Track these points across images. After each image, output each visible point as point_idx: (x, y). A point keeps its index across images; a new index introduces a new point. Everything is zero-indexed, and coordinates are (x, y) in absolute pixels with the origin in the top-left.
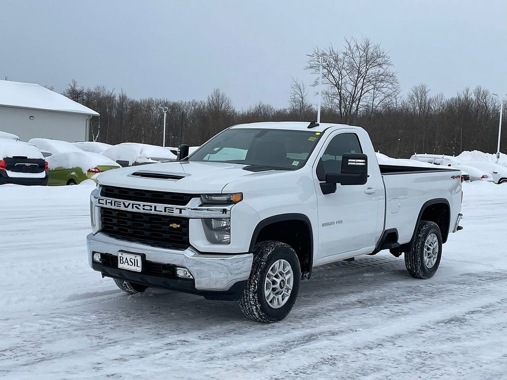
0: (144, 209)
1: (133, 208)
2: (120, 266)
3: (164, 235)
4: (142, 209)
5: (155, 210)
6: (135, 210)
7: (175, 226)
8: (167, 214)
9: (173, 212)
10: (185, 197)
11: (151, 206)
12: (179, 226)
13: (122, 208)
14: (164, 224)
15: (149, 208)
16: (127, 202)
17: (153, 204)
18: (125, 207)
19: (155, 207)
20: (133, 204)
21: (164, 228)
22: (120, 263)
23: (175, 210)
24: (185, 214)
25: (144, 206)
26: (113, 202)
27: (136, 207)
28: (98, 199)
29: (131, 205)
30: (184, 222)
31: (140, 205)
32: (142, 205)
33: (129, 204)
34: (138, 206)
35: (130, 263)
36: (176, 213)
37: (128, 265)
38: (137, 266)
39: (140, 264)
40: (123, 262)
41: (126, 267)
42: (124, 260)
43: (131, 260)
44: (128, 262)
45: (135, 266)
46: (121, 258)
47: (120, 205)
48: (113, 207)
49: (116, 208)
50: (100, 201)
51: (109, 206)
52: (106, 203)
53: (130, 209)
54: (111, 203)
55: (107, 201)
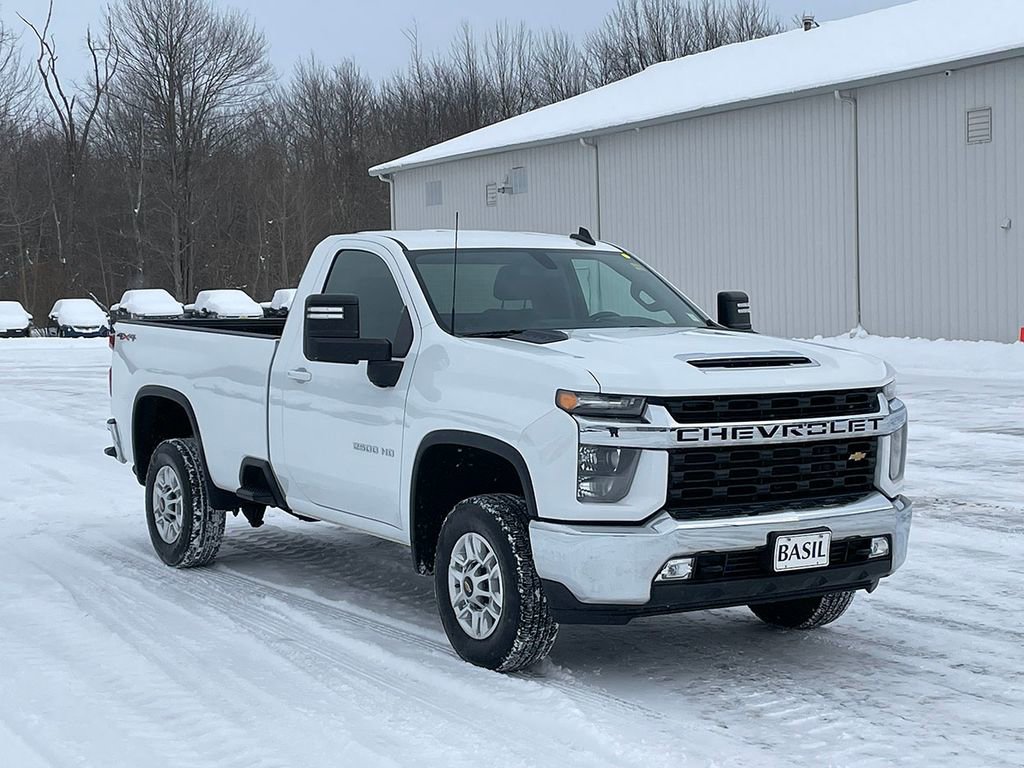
0: (810, 433)
1: (785, 434)
2: (779, 566)
3: (835, 480)
4: (806, 434)
5: (832, 431)
6: (791, 438)
7: (858, 456)
9: (863, 430)
12: (864, 455)
13: (757, 439)
14: (841, 457)
15: (820, 428)
16: (768, 425)
17: (828, 420)
18: (764, 434)
19: (833, 425)
20: (785, 428)
21: (840, 464)
22: (780, 560)
25: (810, 426)
26: (729, 431)
27: (794, 432)
28: (675, 433)
29: (780, 429)
31: (801, 426)
32: (805, 426)
33: (776, 428)
34: (796, 428)
35: (802, 553)
36: (869, 429)
37: (799, 558)
38: (819, 555)
39: (825, 550)
40: (786, 555)
41: (794, 564)
42: (789, 552)
43: (807, 546)
44: (797, 554)
45: (814, 556)
46: (784, 549)
47: (751, 433)
48: (729, 441)
49: (738, 442)
50: (685, 435)
51: (715, 441)
52: (706, 437)
53: (777, 438)
54: (724, 434)
55: (711, 431)
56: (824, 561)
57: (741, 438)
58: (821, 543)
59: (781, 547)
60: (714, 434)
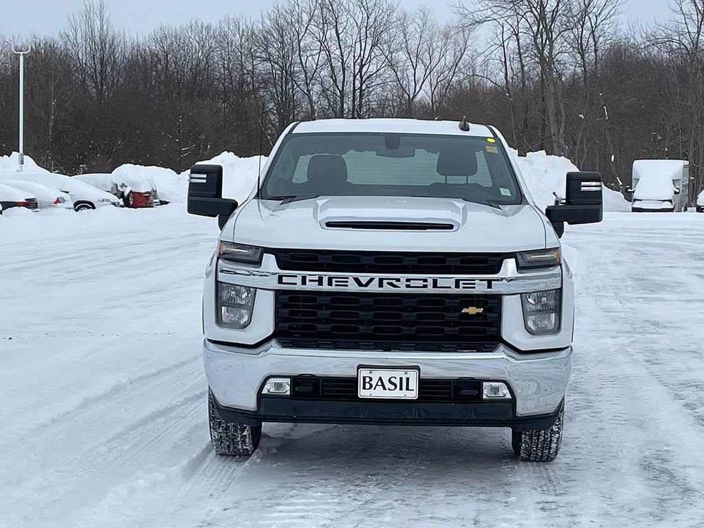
0: (408, 286)
1: (381, 286)
2: (363, 393)
3: (446, 329)
4: (403, 287)
5: (436, 286)
6: (387, 289)
7: (472, 310)
8: (461, 291)
9: (474, 288)
10: (490, 259)
11: (425, 280)
12: (481, 310)
13: (353, 287)
14: (448, 310)
15: (420, 283)
16: (364, 277)
17: (430, 277)
18: (360, 284)
19: (435, 282)
20: (381, 280)
21: (449, 316)
22: (364, 388)
23: (478, 284)
24: (497, 288)
25: (408, 280)
26: (325, 279)
27: (389, 283)
28: (276, 277)
29: (376, 281)
30: (492, 304)
31: (398, 280)
32: (403, 280)
33: (372, 280)
34: (394, 282)
35: (388, 385)
36: (480, 288)
37: (384, 389)
38: (407, 389)
39: (414, 385)
40: (371, 386)
41: (378, 393)
42: (373, 383)
43: (392, 380)
44: (383, 385)
45: (401, 389)
46: (368, 380)
47: (347, 282)
48: (325, 287)
49: (333, 288)
50: (285, 280)
51: (311, 286)
52: (304, 282)
53: (374, 288)
54: (320, 281)
55: (308, 278)
56: (413, 394)
57: (336, 285)
58: (408, 379)
59: (364, 378)
60: (310, 281)
